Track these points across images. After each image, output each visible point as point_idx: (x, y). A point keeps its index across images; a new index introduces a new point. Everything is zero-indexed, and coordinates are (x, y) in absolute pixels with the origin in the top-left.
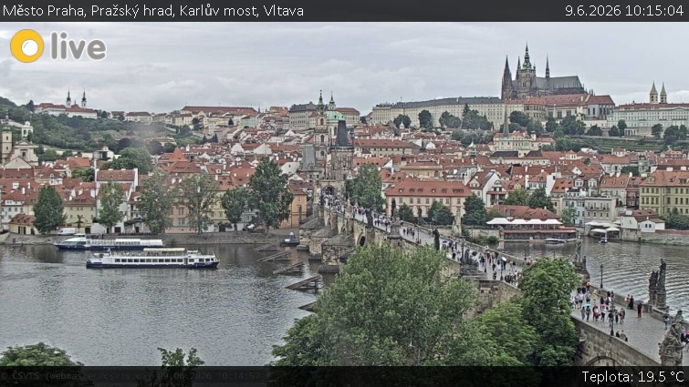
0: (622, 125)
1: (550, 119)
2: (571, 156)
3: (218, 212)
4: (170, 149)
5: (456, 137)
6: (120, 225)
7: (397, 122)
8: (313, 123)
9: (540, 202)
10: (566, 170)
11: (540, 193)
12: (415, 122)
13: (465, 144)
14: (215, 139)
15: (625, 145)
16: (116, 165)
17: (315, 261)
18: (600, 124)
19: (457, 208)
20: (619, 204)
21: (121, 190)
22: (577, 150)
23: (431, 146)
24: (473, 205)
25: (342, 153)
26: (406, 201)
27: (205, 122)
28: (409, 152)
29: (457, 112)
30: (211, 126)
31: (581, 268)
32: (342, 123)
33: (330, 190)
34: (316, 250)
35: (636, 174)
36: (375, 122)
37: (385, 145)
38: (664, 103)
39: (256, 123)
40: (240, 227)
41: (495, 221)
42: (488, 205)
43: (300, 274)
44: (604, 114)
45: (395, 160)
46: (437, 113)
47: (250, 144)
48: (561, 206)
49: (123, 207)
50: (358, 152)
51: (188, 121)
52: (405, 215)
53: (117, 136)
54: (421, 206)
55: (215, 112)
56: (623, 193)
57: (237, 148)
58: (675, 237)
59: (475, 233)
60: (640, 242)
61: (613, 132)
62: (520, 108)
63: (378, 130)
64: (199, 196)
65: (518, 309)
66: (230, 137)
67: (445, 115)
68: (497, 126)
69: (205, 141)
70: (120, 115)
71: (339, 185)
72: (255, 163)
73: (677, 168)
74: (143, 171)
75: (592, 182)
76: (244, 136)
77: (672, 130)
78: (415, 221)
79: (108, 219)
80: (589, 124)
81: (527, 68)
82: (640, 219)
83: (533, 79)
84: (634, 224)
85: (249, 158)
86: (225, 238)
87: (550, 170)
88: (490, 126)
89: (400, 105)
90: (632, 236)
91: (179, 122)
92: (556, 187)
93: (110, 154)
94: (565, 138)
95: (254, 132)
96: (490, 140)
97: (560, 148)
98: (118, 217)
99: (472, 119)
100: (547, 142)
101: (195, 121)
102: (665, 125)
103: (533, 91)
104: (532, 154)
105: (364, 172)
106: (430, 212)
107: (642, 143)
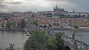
0: (69, 15)
1: (60, 14)
2: (62, 19)
3: (17, 26)
4: (11, 17)
5: (48, 16)
6: (4, 27)
7: (40, 14)
8: (29, 14)
9: (58, 25)
10: (62, 20)
11: (58, 23)
12: (42, 14)
13: (49, 17)
14: (16, 16)
15: (69, 17)
16: (4, 20)
17: (29, 32)
18: (66, 15)
19: (48, 25)
20: (69, 25)
21: (4, 23)
22: (63, 18)
23: (44, 17)
24: (50, 25)
25: (33, 18)
26: (41, 24)
27: (15, 14)
28: (41, 18)
29: (48, 13)
30: (16, 15)
31: (64, 33)
32: (33, 14)
33: (31, 23)
34: (29, 31)
35: (71, 21)
36: (37, 14)
37: (38, 17)
38: (74, 12)
39: (22, 14)
40: (20, 28)
41: (53, 27)
42: (52, 25)
43: (27, 34)
44: (67, 13)
45: (40, 19)
46: (45, 13)
47: (21, 17)
48: (61, 25)
49: (4, 25)
50: (35, 18)
51: (13, 14)
52: (41, 26)
53: (4, 16)
54: (43, 25)
55: (16, 13)
56: (69, 24)
57: (19, 17)
58: (76, 29)
59: (50, 29)
60: (71, 30)
61: (68, 16)
62: (56, 13)
63: (37, 15)
64: (14, 24)
65: (55, 38)
66: (18, 16)
67: (46, 13)
68: (53, 15)
69: (15, 16)
70: (4, 13)
71: (32, 22)
72: (22, 19)
73: (76, 20)
74: (7, 20)
75: (65, 22)
76: (20, 16)
77: (75, 16)
78: (42, 27)
79: (2, 26)
80: (65, 15)
81: (57, 7)
82: (71, 27)
83: (58, 9)
84: (71, 28)
85: (21, 19)
86: (18, 29)
87: (60, 21)
88: (52, 15)
89: (40, 12)
90: (70, 29)
91: (12, 14)
92: (60, 23)
93: (3, 18)
94: (62, 16)
95: (21, 15)
96: (52, 17)
97: (61, 18)
98: (4, 26)
99: (50, 14)
100: (59, 17)
101: (14, 14)
102: (75, 15)
103: (58, 10)
104: (57, 19)
105: (36, 21)
106: (44, 26)
107: (72, 17)
